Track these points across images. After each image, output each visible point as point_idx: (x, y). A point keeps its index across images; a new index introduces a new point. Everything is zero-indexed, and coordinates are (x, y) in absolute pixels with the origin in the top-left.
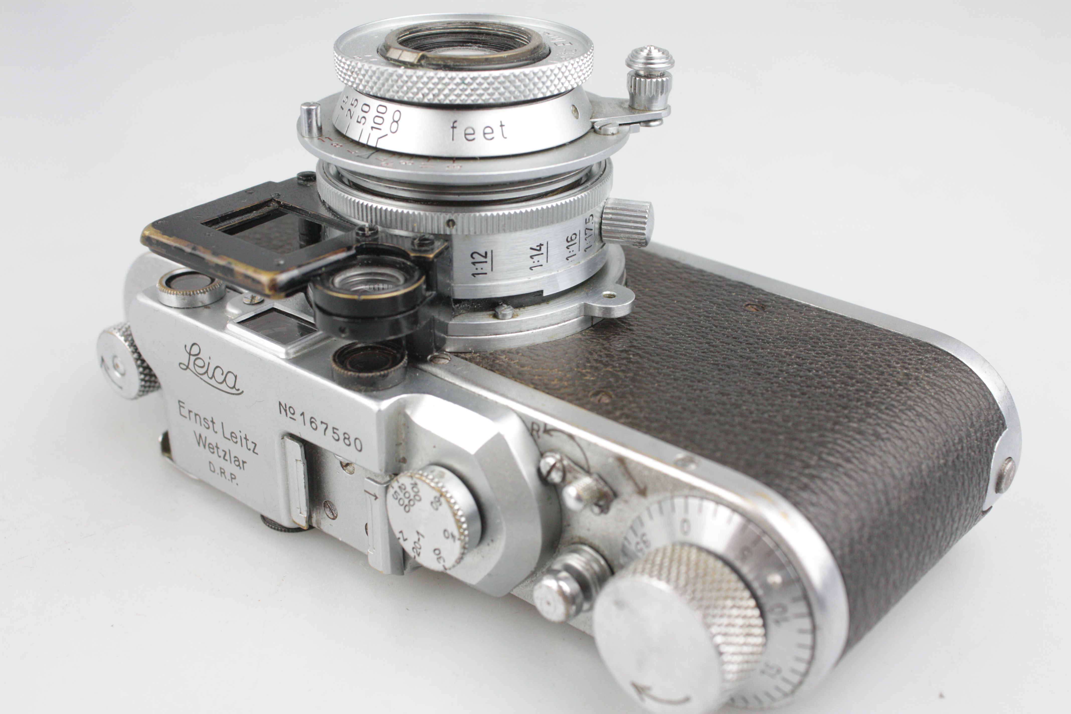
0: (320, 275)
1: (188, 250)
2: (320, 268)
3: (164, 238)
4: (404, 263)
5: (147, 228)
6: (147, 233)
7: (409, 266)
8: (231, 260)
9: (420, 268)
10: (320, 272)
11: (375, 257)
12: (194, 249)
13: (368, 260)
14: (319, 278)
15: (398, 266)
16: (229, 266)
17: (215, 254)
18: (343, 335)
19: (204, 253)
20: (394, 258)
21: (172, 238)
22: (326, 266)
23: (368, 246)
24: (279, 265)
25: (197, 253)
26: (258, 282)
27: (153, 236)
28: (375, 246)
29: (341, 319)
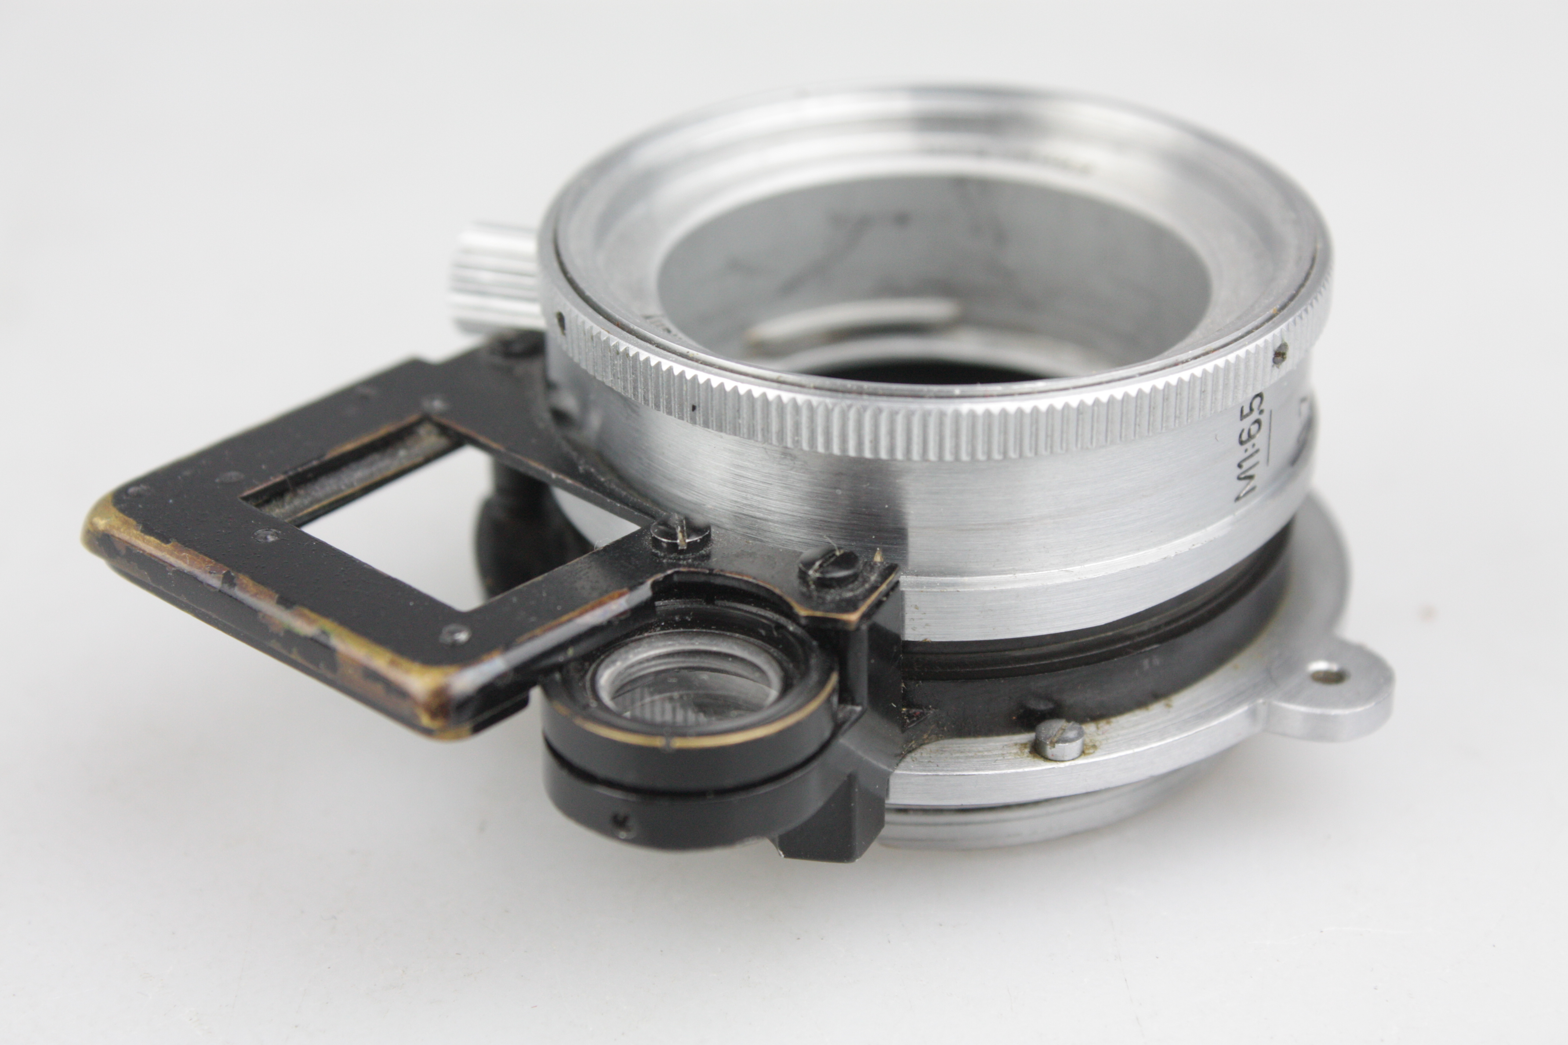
0: (560, 667)
1: (215, 582)
2: (561, 647)
3: (148, 542)
4: (780, 627)
5: (99, 509)
6: (101, 524)
7: (793, 634)
8: (328, 625)
9: (822, 646)
10: (561, 658)
11: (704, 606)
12: (229, 580)
13: (683, 613)
14: (557, 676)
15: (763, 632)
16: (322, 639)
17: (286, 602)
18: (623, 834)
19: (255, 595)
20: (754, 609)
21: (169, 546)
22: (575, 640)
23: (684, 578)
24: (455, 645)
25: (237, 593)
26: (402, 693)
27: (116, 533)
28: (702, 579)
29: (617, 795)
